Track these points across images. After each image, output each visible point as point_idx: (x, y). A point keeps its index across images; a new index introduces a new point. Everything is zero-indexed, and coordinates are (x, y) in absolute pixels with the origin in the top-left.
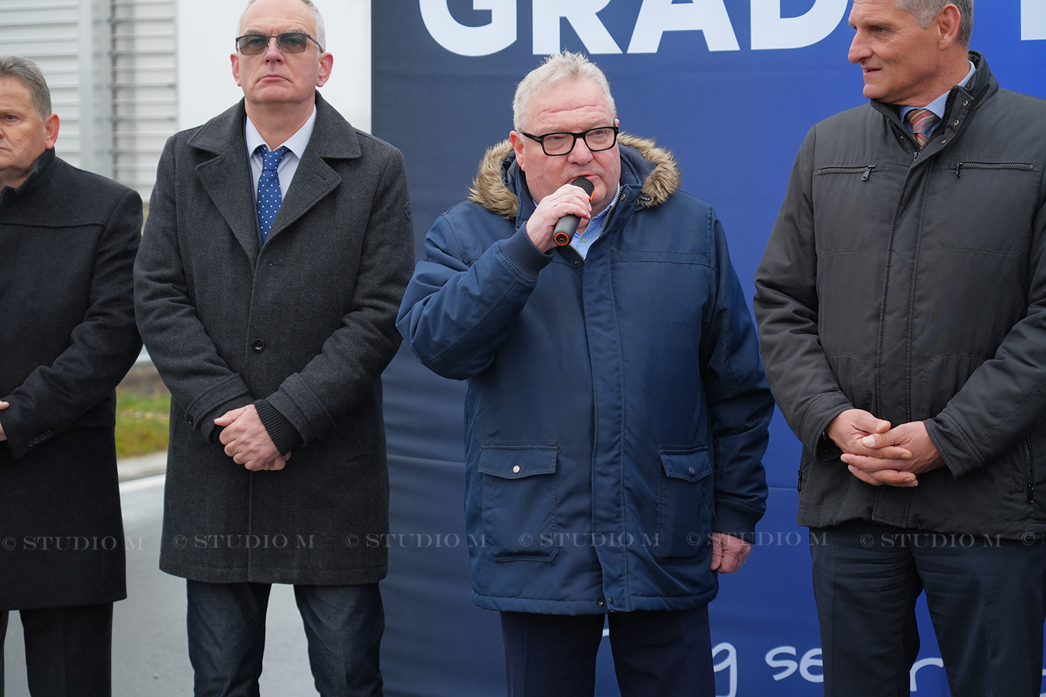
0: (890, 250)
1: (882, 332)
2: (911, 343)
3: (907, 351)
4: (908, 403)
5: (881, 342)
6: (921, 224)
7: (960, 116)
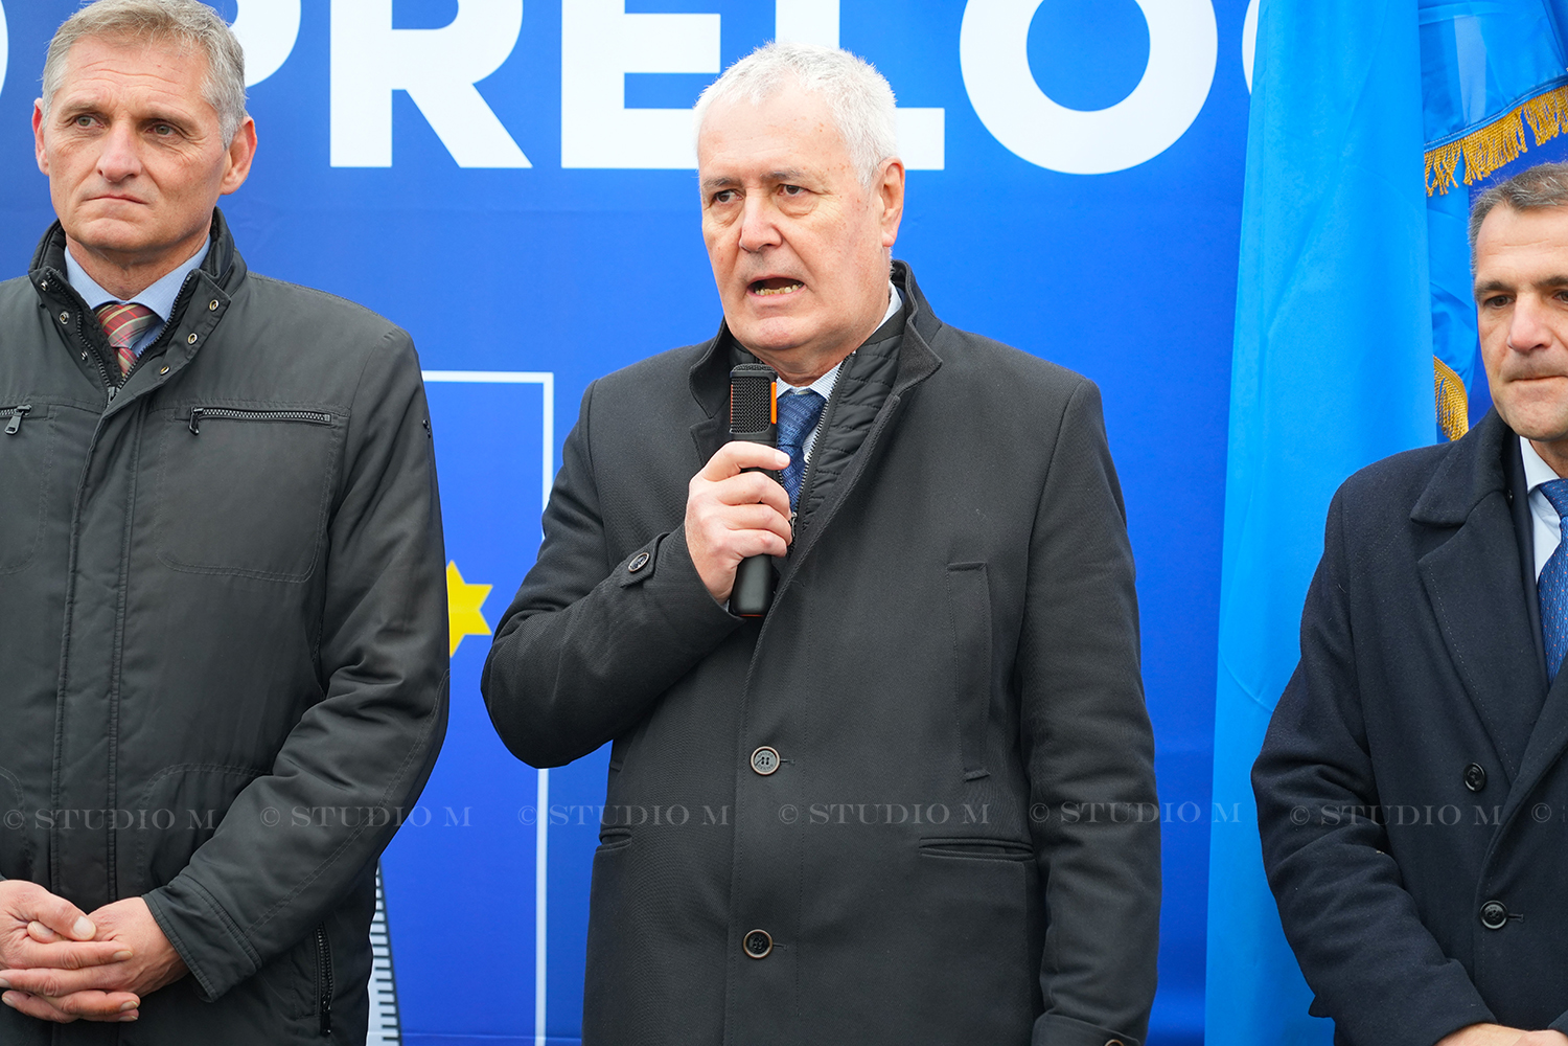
0: (74, 571)
1: (62, 726)
2: (117, 745)
3: (109, 761)
4: (112, 857)
5: (60, 745)
6: (130, 523)
7: (200, 328)
